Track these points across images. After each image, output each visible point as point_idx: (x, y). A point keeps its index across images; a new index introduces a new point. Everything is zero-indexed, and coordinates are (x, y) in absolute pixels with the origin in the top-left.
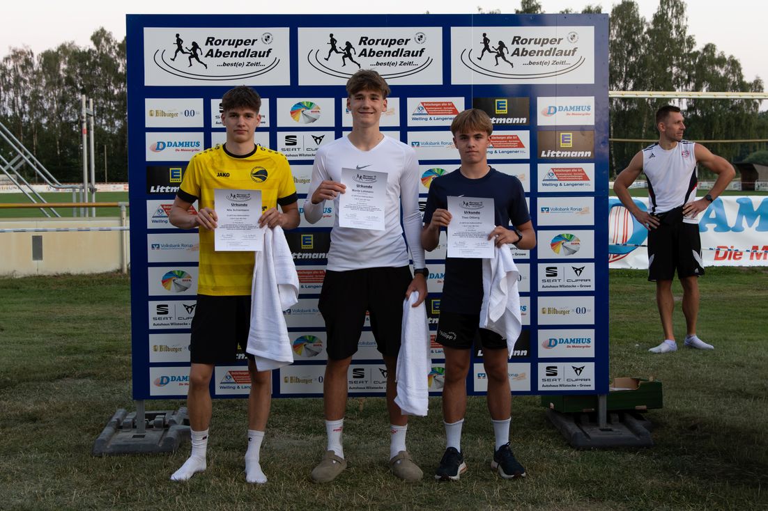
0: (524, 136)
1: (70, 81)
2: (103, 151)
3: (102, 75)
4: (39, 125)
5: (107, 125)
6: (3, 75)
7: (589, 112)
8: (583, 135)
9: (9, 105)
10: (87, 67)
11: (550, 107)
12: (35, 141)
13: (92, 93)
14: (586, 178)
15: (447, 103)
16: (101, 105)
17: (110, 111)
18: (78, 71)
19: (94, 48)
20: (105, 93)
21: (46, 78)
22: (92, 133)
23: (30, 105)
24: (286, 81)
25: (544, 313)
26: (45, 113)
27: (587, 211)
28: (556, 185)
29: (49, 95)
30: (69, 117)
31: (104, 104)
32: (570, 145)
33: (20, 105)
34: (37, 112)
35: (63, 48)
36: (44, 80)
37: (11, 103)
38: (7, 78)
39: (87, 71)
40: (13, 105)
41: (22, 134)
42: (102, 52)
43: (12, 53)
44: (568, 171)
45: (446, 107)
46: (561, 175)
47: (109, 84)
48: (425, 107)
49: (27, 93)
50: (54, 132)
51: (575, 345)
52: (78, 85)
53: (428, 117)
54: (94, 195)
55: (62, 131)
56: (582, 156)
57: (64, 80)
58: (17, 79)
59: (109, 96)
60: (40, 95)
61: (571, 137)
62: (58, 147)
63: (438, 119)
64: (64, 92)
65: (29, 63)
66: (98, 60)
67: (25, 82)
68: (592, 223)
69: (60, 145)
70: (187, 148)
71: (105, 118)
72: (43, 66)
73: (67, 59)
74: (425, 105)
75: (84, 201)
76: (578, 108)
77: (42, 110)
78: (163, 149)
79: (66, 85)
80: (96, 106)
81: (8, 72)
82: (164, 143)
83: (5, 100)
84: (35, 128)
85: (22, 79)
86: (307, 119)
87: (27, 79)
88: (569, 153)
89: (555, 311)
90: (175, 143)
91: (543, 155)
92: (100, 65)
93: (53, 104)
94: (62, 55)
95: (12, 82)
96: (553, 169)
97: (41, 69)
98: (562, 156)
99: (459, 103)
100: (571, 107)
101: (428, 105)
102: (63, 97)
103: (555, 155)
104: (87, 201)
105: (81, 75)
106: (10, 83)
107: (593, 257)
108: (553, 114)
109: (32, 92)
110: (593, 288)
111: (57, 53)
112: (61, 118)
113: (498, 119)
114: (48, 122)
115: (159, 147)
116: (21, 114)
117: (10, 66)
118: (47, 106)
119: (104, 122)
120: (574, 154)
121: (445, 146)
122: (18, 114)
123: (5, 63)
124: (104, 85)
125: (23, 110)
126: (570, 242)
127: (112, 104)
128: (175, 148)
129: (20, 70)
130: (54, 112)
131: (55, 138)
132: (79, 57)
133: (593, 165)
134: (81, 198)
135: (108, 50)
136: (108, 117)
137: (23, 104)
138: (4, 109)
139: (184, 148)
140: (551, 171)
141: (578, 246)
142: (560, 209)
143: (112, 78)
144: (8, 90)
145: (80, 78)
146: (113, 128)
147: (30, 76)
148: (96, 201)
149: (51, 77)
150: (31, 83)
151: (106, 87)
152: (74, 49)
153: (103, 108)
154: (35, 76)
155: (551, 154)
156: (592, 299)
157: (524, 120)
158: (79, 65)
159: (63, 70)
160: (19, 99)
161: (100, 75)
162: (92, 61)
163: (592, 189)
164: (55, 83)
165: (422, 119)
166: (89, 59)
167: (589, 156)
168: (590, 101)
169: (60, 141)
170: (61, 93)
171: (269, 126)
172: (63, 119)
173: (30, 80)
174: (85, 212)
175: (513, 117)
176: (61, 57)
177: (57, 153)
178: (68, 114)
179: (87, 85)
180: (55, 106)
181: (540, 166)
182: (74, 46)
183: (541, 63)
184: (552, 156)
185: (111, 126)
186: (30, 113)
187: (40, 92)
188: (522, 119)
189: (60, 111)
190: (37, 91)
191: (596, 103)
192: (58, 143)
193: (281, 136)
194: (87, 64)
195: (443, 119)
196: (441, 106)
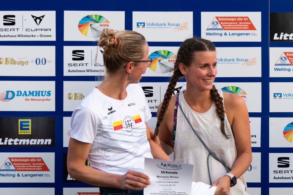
15: (243, 18)
45: (241, 21)
48: (220, 22)
53: (223, 32)
63: (233, 34)
74: (220, 20)
86: (95, 33)
99: (255, 18)
101: (223, 19)
121: (241, 63)
165: (217, 34)
171: (55, 40)
193: (68, 51)
195: (239, 35)
196: (237, 21)
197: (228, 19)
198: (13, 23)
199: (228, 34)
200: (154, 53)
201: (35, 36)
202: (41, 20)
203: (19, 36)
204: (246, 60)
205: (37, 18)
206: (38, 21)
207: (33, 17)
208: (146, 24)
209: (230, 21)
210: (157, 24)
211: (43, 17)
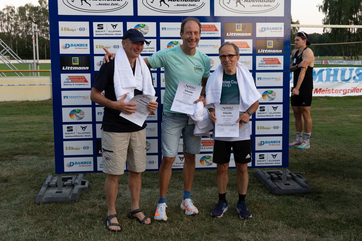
0: (250, 42)
1: (30, 19)
2: (44, 47)
3: (43, 16)
4: (18, 36)
5: (46, 36)
6: (3, 16)
7: (281, 31)
8: (278, 42)
9: (5, 28)
10: (37, 13)
11: (262, 28)
12: (17, 43)
13: (39, 24)
14: (279, 63)
15: (212, 25)
16: (43, 29)
17: (47, 31)
18: (33, 15)
19: (40, 5)
20: (45, 24)
21: (20, 17)
22: (37, 39)
23: (14, 28)
24: (131, 14)
25: (258, 129)
26: (20, 32)
27: (279, 79)
28: (265, 67)
29: (22, 24)
30: (30, 33)
31: (44, 28)
32: (272, 47)
33: (10, 28)
34: (17, 31)
35: (27, 5)
36: (19, 18)
37: (6, 27)
38: (4, 17)
39: (37, 15)
40: (7, 28)
41: (11, 40)
42: (43, 7)
43: (6, 7)
44: (270, 59)
45: (212, 27)
46: (267, 62)
47: (46, 20)
49: (13, 23)
50: (24, 39)
51: (273, 144)
52: (34, 20)
54: (39, 66)
55: (27, 39)
56: (278, 52)
57: (28, 18)
58: (9, 18)
59: (46, 25)
60: (18, 24)
61: (272, 43)
62: (26, 45)
63: (208, 33)
64: (28, 23)
65: (13, 11)
66: (41, 10)
67: (12, 19)
68: (282, 85)
69: (27, 44)
70: (81, 47)
71: (45, 34)
72: (19, 13)
73: (29, 10)
75: (34, 69)
76: (276, 29)
77: (19, 30)
78: (68, 48)
79: (29, 20)
80: (41, 29)
81: (5, 15)
82: (69, 45)
83: (4, 26)
84: (16, 37)
85: (10, 18)
87: (13, 17)
88: (271, 51)
89: (264, 128)
90: (75, 44)
91: (259, 52)
92: (42, 12)
93: (23, 28)
94: (27, 8)
95: (6, 19)
96: (263, 59)
97: (18, 14)
98: (268, 52)
99: (218, 25)
100: (272, 28)
101: (203, 26)
102: (28, 25)
103: (265, 51)
104: (35, 69)
105: (35, 16)
106: (5, 19)
107: (282, 101)
108: (264, 31)
109: (15, 23)
110: (282, 117)
111: (25, 7)
112: (27, 33)
113: (237, 34)
114: (22, 36)
115: (67, 47)
116: (11, 31)
117: (5, 12)
118: (21, 28)
119: (44, 35)
120: (274, 51)
121: (211, 47)
122: (9, 32)
123: (3, 11)
124: (44, 20)
125: (11, 30)
126: (271, 95)
127: (48, 28)
128: (75, 47)
129: (9, 14)
130: (24, 31)
131: (24, 41)
132: (34, 9)
133: (283, 57)
134: (33, 67)
135: (45, 6)
136: (46, 33)
137: (11, 28)
138: (3, 30)
139: (79, 47)
140: (263, 60)
141: (275, 96)
142: (267, 78)
143: (47, 18)
144: (5, 22)
145: (34, 17)
146: (48, 38)
147: (14, 16)
148: (40, 69)
149: (23, 17)
150: (14, 19)
151: (45, 21)
152: (32, 6)
153: (44, 30)
154: (16, 16)
155: (263, 51)
156: (282, 121)
157: (250, 34)
158: (34, 12)
159: (28, 14)
160: (10, 25)
161: (42, 16)
162: (39, 10)
163: (282, 68)
164: (24, 19)
166: (38, 10)
167: (281, 52)
168: (282, 25)
169: (27, 42)
170: (27, 24)
172: (28, 34)
173: (14, 18)
174: (35, 73)
175: (245, 33)
176: (26, 9)
177: (25, 47)
178: (30, 32)
179: (37, 20)
180: (24, 28)
181: (257, 57)
182: (32, 5)
183: (258, 6)
184: (263, 52)
185: (48, 37)
186: (14, 31)
187: (18, 23)
188: (249, 34)
189: (26, 31)
190: (17, 22)
191: (285, 26)
192: (26, 43)
194: (37, 12)
195: (210, 33)
196: (209, 27)
197: (205, 26)
198: (102, 28)
199: (205, 33)
200: (171, 42)
201: (113, 34)
202: (116, 27)
203: (105, 34)
204: (214, 46)
205: (114, 26)
206: (114, 27)
207: (112, 25)
208: (166, 29)
209: (206, 27)
210: (171, 29)
211: (117, 25)
